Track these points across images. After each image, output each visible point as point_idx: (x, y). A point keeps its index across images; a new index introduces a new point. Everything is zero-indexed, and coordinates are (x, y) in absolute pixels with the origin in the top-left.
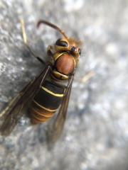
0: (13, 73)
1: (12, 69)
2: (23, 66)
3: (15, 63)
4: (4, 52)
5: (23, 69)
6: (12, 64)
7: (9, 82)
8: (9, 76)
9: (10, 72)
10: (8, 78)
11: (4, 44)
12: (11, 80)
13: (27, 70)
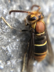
0: (15, 46)
1: (13, 44)
2: (17, 39)
3: (13, 41)
4: (5, 39)
5: (18, 40)
6: (12, 42)
7: (16, 51)
8: (15, 49)
9: (14, 46)
10: (15, 50)
11: (2, 36)
12: (16, 50)
13: (19, 39)
